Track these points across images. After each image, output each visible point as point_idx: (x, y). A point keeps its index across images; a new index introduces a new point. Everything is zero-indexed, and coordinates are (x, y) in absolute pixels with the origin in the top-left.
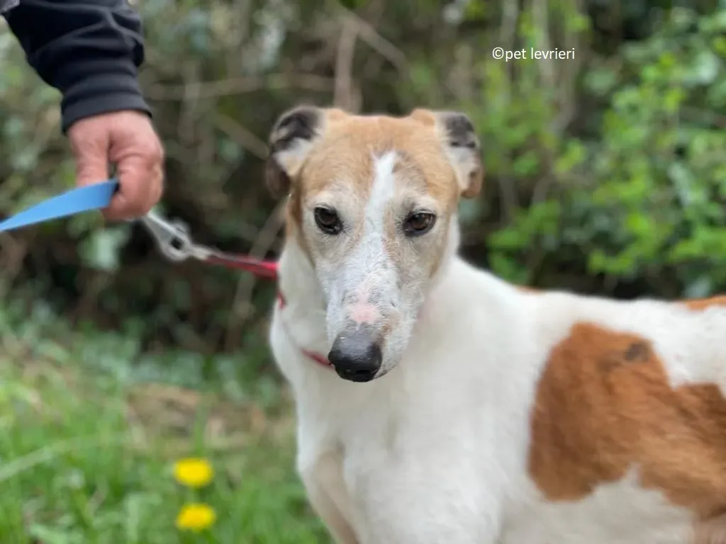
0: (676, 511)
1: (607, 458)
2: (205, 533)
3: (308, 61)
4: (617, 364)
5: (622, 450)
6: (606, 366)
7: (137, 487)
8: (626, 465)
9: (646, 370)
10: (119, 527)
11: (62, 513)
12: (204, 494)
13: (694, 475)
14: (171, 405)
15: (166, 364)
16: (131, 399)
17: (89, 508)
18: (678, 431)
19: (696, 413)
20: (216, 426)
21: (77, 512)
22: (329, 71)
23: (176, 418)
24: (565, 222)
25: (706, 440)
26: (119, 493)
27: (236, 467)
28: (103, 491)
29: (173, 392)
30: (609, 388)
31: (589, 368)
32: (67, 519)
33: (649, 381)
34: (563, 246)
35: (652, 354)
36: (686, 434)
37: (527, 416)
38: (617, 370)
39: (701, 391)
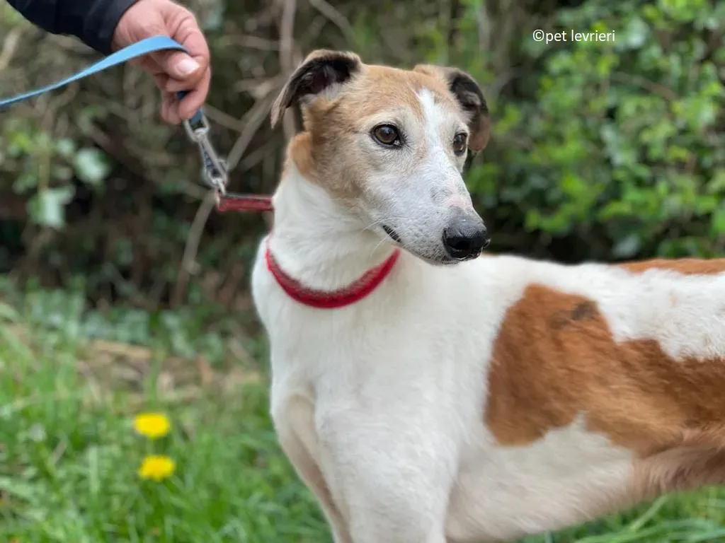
0: (618, 451)
1: (557, 406)
2: (165, 481)
3: (251, 23)
4: (566, 323)
5: (570, 399)
6: (556, 324)
7: (97, 440)
8: (574, 412)
9: (591, 328)
10: (82, 478)
11: (26, 465)
12: (162, 445)
13: (635, 420)
14: (121, 360)
15: (114, 322)
16: (81, 355)
17: (51, 460)
18: (622, 381)
19: (638, 365)
20: (165, 380)
21: (41, 464)
22: (273, 32)
23: (130, 374)
24: (502, 181)
25: (646, 389)
26: (80, 444)
27: (189, 419)
28: (64, 445)
29: (121, 348)
30: (559, 344)
31: (540, 326)
32: (31, 472)
33: (595, 337)
34: (501, 203)
35: (597, 313)
36: (628, 384)
37: (485, 371)
38: (566, 328)
39: (642, 346)
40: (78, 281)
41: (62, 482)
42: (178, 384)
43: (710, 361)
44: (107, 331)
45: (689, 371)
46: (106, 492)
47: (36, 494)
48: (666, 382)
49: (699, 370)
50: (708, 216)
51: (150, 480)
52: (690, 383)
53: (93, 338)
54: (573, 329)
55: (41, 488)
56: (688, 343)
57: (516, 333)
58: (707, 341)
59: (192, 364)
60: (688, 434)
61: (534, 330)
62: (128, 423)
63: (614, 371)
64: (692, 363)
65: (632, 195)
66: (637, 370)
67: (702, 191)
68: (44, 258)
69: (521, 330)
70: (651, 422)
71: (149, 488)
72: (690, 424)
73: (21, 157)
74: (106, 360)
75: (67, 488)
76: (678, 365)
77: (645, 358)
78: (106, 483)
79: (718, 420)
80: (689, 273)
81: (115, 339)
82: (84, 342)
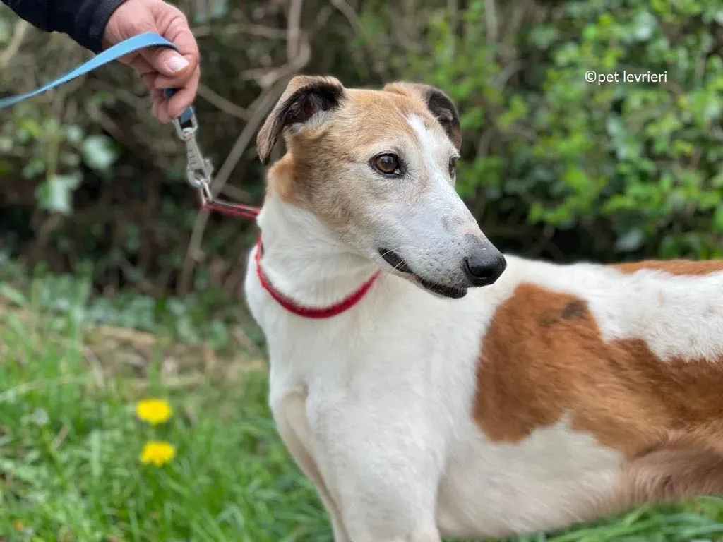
1: (544, 404)
2: (165, 466)
3: (259, 12)
4: (555, 321)
5: (557, 397)
6: (546, 322)
7: (100, 425)
8: (560, 411)
9: (579, 327)
10: (84, 462)
11: (29, 448)
12: (163, 431)
13: (621, 419)
14: (125, 345)
15: (121, 308)
16: (87, 341)
17: (54, 445)
18: (610, 380)
19: (625, 364)
20: (170, 365)
21: (43, 447)
22: (280, 21)
23: (136, 360)
24: (506, 174)
26: (83, 430)
27: (191, 405)
28: (67, 429)
29: (126, 334)
30: (548, 342)
32: (34, 455)
33: (584, 336)
34: (505, 195)
35: (587, 312)
36: (614, 383)
37: (474, 366)
38: (554, 326)
39: (631, 346)
40: (86, 266)
41: (65, 465)
42: (183, 370)
43: (696, 362)
44: (113, 316)
45: (674, 371)
46: (108, 475)
47: (38, 477)
48: (652, 381)
49: (685, 370)
50: (711, 211)
51: (151, 465)
52: (676, 382)
53: (99, 322)
54: (562, 328)
55: (43, 471)
56: (674, 344)
57: (504, 330)
58: (693, 342)
59: (196, 351)
60: (673, 435)
61: (522, 328)
62: (129, 409)
63: (601, 369)
64: (678, 363)
65: (636, 189)
66: (626, 370)
67: (706, 186)
68: (53, 244)
69: (509, 328)
70: (638, 422)
71: (150, 473)
72: (676, 425)
73: (30, 143)
74: (111, 345)
75: (70, 471)
76: (664, 365)
77: (633, 358)
78: (108, 467)
79: (703, 421)
80: (678, 274)
81: (120, 325)
82: (91, 327)
